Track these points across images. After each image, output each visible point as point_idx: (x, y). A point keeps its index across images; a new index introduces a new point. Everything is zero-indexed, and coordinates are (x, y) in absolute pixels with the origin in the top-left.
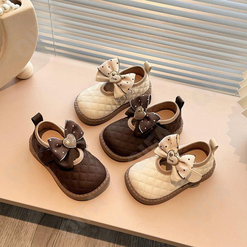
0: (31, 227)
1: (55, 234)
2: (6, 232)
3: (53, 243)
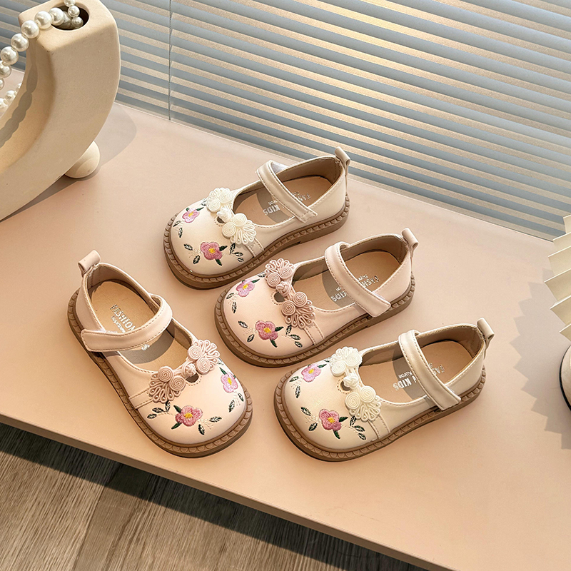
0: (89, 491)
1: (140, 511)
2: (35, 497)
3: (136, 531)
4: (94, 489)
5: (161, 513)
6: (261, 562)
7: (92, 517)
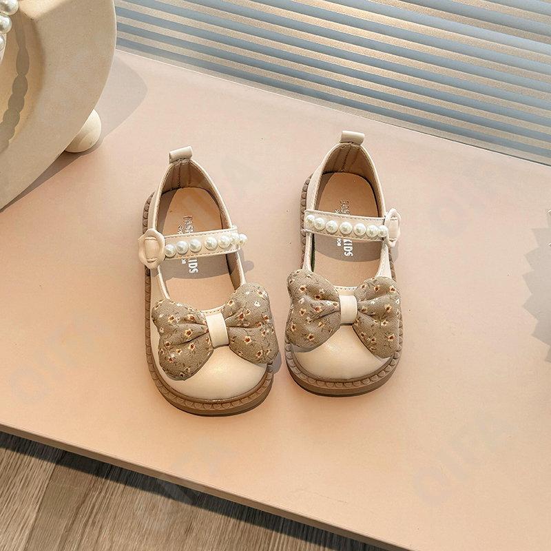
0: (40, 470)
1: (95, 491)
3: (91, 513)
5: (120, 491)
6: (232, 542)
7: (42, 500)
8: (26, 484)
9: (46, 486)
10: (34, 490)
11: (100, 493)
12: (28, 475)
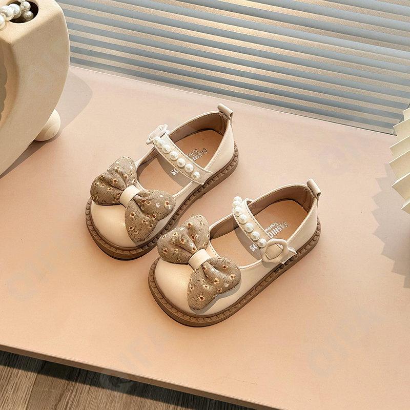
0: (26, 379)
1: (68, 392)
4: (28, 377)
5: (86, 391)
7: (29, 401)
8: (16, 390)
9: (31, 390)
10: (22, 394)
11: (72, 392)
12: (17, 383)
